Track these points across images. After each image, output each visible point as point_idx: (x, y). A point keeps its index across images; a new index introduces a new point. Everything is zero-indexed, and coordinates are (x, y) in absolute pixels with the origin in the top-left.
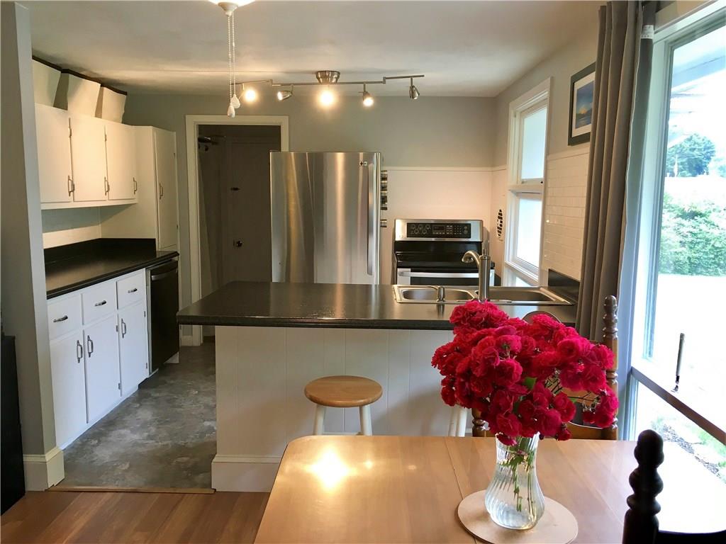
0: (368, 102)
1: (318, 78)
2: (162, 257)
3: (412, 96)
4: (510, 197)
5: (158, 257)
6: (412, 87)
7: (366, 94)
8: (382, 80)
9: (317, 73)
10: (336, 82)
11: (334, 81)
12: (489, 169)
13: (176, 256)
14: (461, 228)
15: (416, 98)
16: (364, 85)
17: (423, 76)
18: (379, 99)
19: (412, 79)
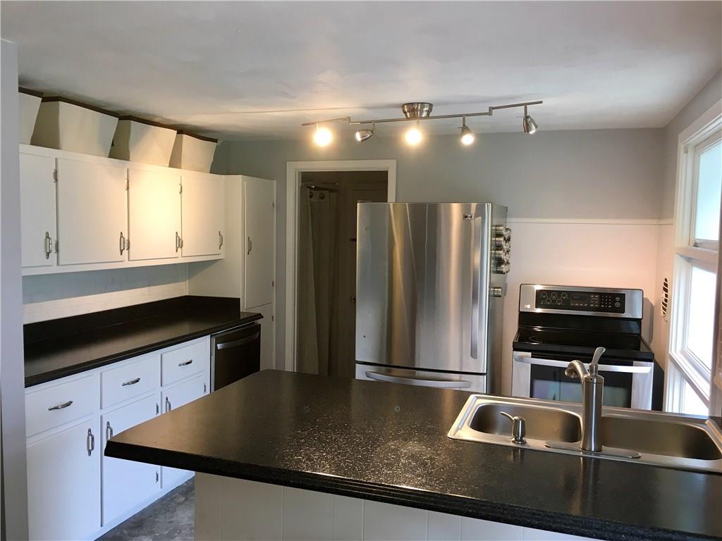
0: (468, 140)
1: (405, 113)
2: (246, 318)
3: (528, 128)
4: (679, 264)
5: (242, 318)
6: (527, 117)
7: (465, 129)
8: (487, 111)
9: (403, 106)
10: (428, 116)
11: (424, 114)
12: (655, 222)
13: (260, 318)
14: (612, 299)
15: (531, 133)
16: (464, 118)
17: (541, 102)
18: (482, 137)
19: (526, 108)
